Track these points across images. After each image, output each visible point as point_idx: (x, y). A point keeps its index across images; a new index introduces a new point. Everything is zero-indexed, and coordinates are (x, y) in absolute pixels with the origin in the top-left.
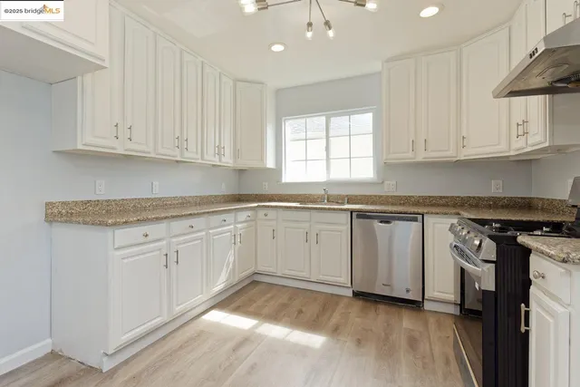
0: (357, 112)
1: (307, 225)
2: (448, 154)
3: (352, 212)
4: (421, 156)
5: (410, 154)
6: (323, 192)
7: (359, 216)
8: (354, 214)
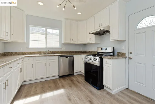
0: (55, 29)
1: (46, 61)
2: (76, 42)
3: (59, 56)
4: (72, 42)
5: (70, 42)
6: (46, 51)
7: (61, 57)
8: (60, 56)
